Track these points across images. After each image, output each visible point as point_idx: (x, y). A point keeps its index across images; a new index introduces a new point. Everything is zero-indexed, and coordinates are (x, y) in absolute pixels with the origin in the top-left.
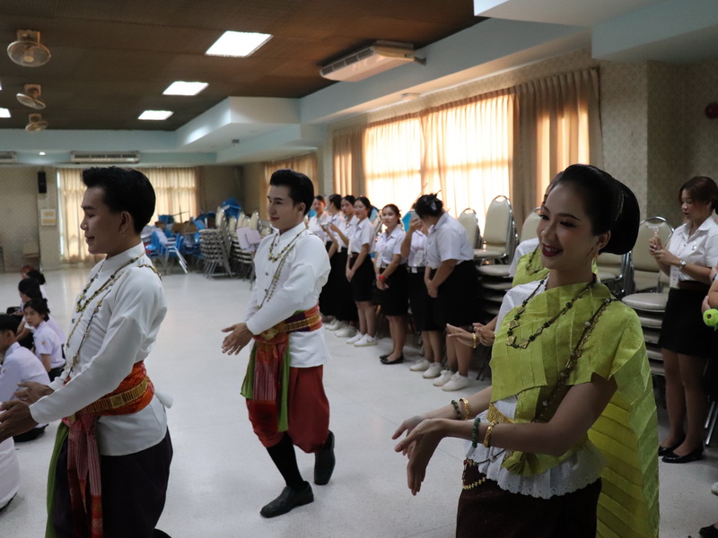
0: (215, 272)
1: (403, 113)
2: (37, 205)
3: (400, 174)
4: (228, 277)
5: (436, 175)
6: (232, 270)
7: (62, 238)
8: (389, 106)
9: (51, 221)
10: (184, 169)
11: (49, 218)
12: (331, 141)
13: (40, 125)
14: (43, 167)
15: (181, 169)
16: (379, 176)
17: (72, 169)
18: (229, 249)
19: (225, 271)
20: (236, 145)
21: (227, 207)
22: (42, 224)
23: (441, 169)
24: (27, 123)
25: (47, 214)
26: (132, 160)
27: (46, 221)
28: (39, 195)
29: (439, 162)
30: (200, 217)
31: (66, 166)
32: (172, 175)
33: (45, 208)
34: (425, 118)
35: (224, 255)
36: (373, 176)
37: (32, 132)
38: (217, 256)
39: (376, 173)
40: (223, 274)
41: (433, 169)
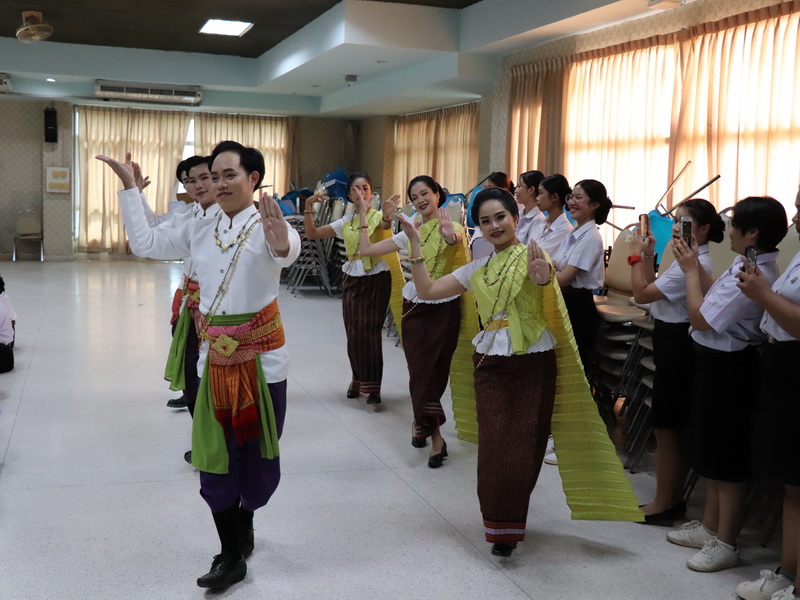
0: (304, 285)
1: (644, 36)
2: (42, 161)
3: (630, 143)
4: (325, 293)
5: (702, 148)
6: (331, 284)
7: (77, 213)
8: (618, 23)
9: (62, 186)
10: (271, 119)
11: (60, 181)
12: (508, 83)
13: (40, 29)
14: (53, 102)
15: (265, 118)
16: (589, 146)
17: (98, 109)
18: (329, 250)
19: (321, 284)
20: (351, 83)
21: (333, 182)
22: (48, 190)
23: (712, 138)
24: (19, 25)
25: (55, 175)
26: (192, 99)
27: (54, 186)
28: (45, 144)
29: (709, 125)
30: (290, 195)
31: (90, 103)
32: (251, 126)
33: (53, 165)
34: (687, 45)
35: (322, 257)
36: (578, 146)
37: (26, 42)
38: (309, 259)
39: (585, 140)
40: (318, 288)
41: (695, 138)
